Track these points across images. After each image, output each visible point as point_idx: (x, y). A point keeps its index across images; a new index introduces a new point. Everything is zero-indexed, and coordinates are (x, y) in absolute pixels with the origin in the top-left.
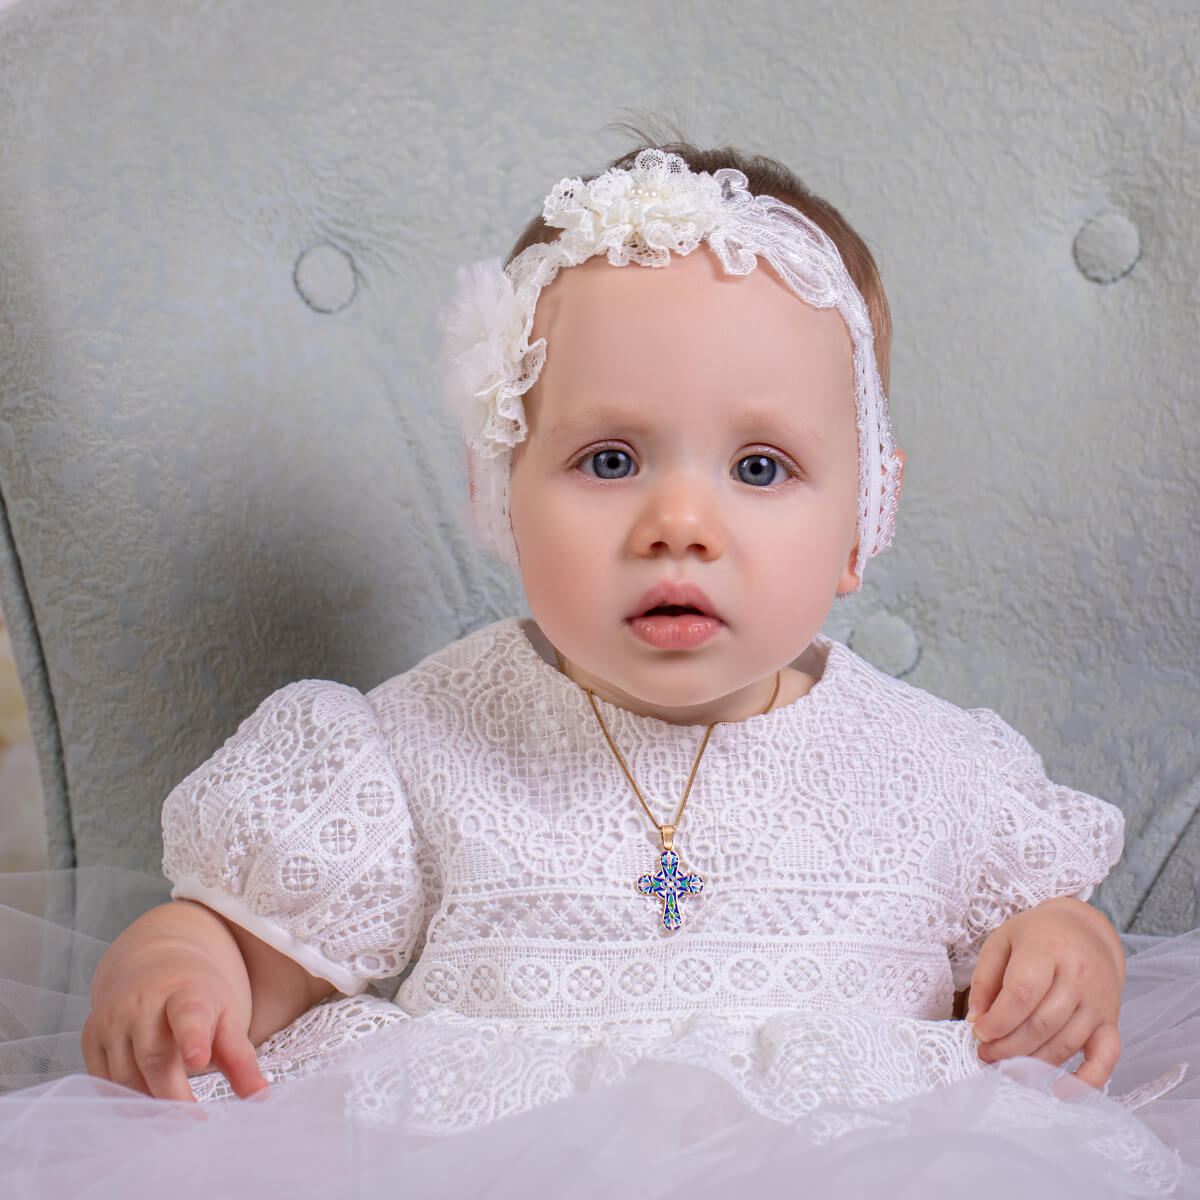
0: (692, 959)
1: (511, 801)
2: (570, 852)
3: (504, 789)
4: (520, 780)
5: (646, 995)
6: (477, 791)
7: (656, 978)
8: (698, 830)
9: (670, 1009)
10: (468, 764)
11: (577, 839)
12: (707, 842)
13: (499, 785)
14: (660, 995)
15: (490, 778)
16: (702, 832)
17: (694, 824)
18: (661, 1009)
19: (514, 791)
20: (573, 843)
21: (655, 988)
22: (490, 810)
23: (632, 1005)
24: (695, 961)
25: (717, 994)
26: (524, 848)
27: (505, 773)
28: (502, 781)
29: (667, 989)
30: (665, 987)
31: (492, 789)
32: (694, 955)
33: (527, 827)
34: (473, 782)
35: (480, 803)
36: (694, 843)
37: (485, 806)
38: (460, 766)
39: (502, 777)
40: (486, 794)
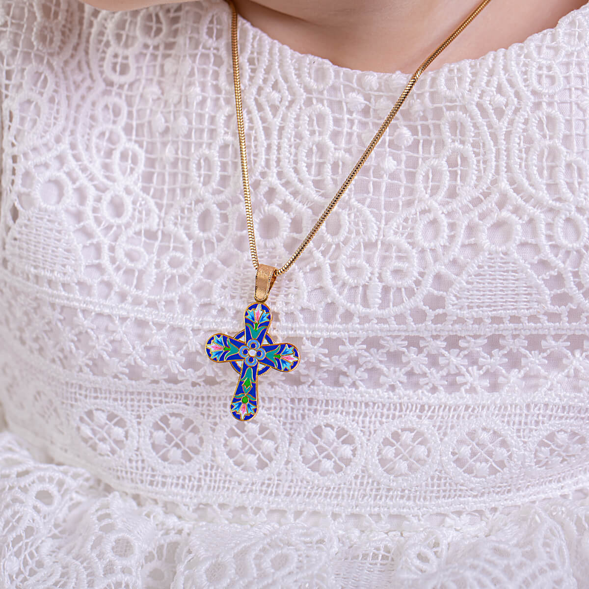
0: (327, 425)
1: (117, 173)
2: (175, 263)
3: (109, 154)
4: (136, 142)
5: (259, 472)
6: (73, 146)
7: (276, 449)
8: (353, 245)
9: (288, 494)
10: (74, 104)
11: (190, 246)
12: (361, 262)
13: (104, 144)
14: (279, 474)
15: (96, 132)
16: (358, 248)
17: (350, 232)
18: (277, 494)
19: (124, 156)
20: (183, 250)
21: (274, 463)
22: (83, 180)
23: (240, 483)
24: (332, 428)
25: (356, 477)
26: (112, 249)
27: (119, 129)
28: (110, 140)
29: (290, 465)
30: (287, 462)
31: (94, 151)
32: (331, 419)
33: (125, 219)
34: (72, 133)
35: (72, 163)
36: (344, 260)
37: (78, 172)
38: (64, 103)
39: (111, 133)
40: (85, 156)
